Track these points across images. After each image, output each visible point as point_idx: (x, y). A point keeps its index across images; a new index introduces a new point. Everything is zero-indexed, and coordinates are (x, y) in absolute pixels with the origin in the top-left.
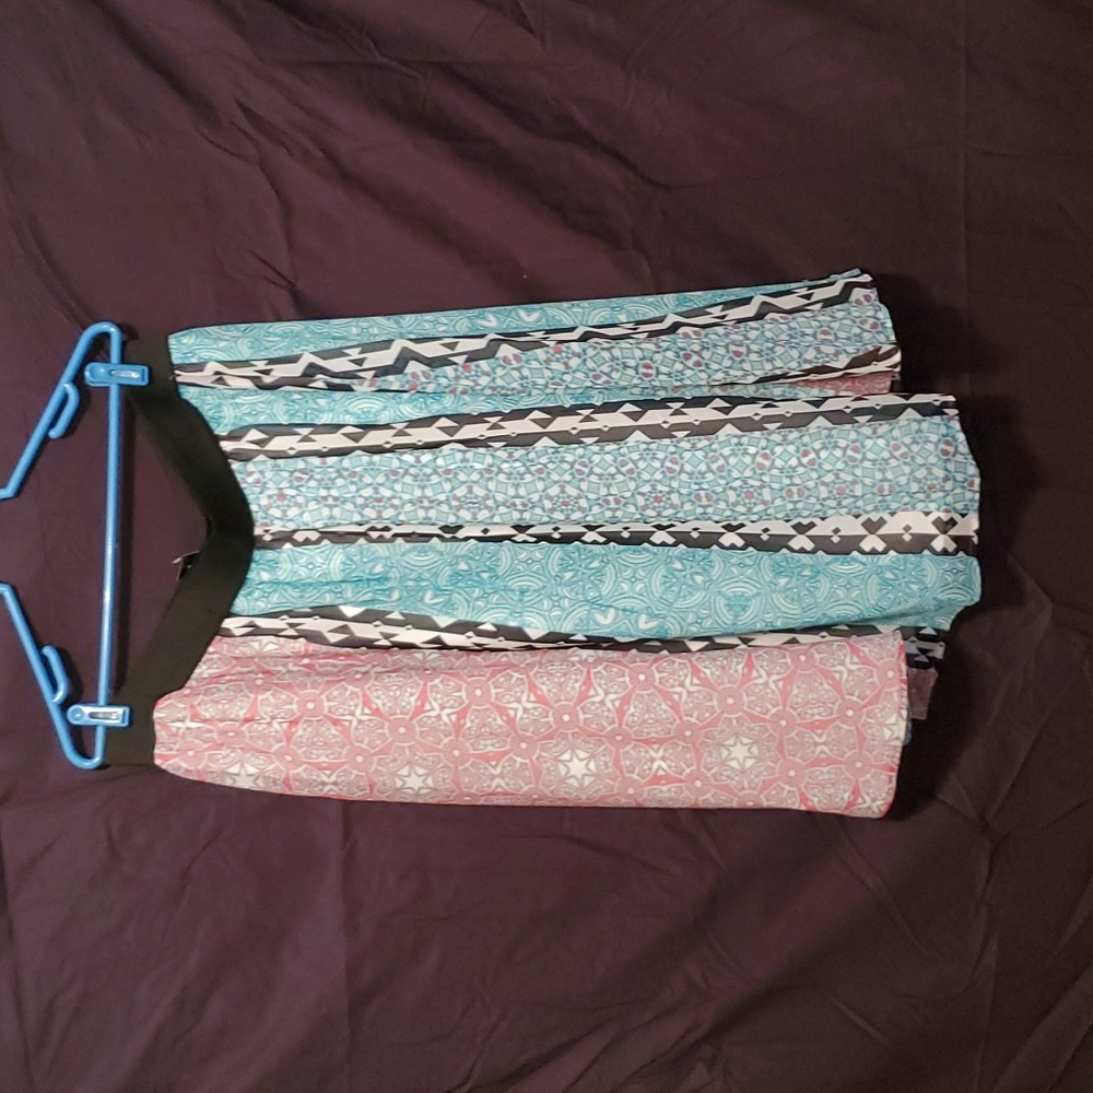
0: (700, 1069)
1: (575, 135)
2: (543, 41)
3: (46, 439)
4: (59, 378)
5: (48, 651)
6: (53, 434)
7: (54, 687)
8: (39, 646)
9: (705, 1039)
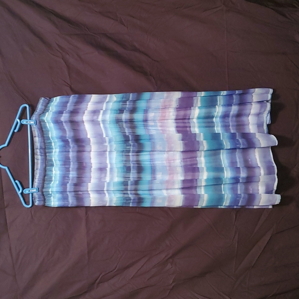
0: (169, 264)
1: (135, 49)
2: (127, 28)
3: (14, 132)
4: (16, 118)
5: (17, 181)
6: (16, 131)
7: (19, 189)
8: (15, 180)
9: (171, 258)
